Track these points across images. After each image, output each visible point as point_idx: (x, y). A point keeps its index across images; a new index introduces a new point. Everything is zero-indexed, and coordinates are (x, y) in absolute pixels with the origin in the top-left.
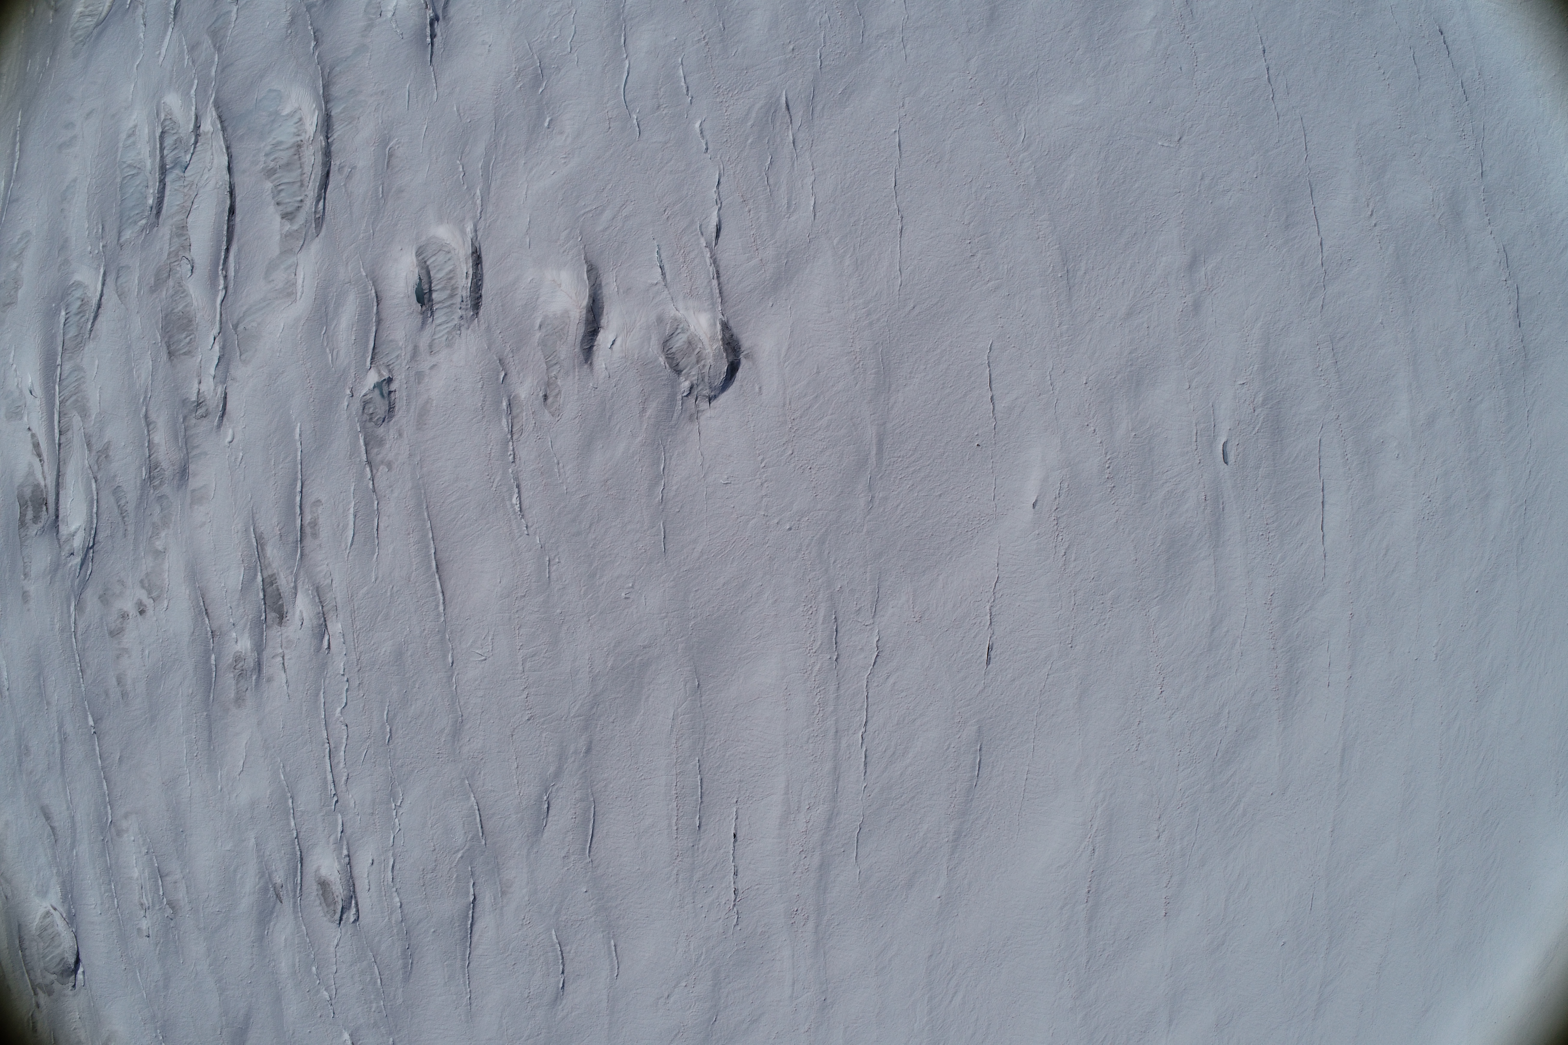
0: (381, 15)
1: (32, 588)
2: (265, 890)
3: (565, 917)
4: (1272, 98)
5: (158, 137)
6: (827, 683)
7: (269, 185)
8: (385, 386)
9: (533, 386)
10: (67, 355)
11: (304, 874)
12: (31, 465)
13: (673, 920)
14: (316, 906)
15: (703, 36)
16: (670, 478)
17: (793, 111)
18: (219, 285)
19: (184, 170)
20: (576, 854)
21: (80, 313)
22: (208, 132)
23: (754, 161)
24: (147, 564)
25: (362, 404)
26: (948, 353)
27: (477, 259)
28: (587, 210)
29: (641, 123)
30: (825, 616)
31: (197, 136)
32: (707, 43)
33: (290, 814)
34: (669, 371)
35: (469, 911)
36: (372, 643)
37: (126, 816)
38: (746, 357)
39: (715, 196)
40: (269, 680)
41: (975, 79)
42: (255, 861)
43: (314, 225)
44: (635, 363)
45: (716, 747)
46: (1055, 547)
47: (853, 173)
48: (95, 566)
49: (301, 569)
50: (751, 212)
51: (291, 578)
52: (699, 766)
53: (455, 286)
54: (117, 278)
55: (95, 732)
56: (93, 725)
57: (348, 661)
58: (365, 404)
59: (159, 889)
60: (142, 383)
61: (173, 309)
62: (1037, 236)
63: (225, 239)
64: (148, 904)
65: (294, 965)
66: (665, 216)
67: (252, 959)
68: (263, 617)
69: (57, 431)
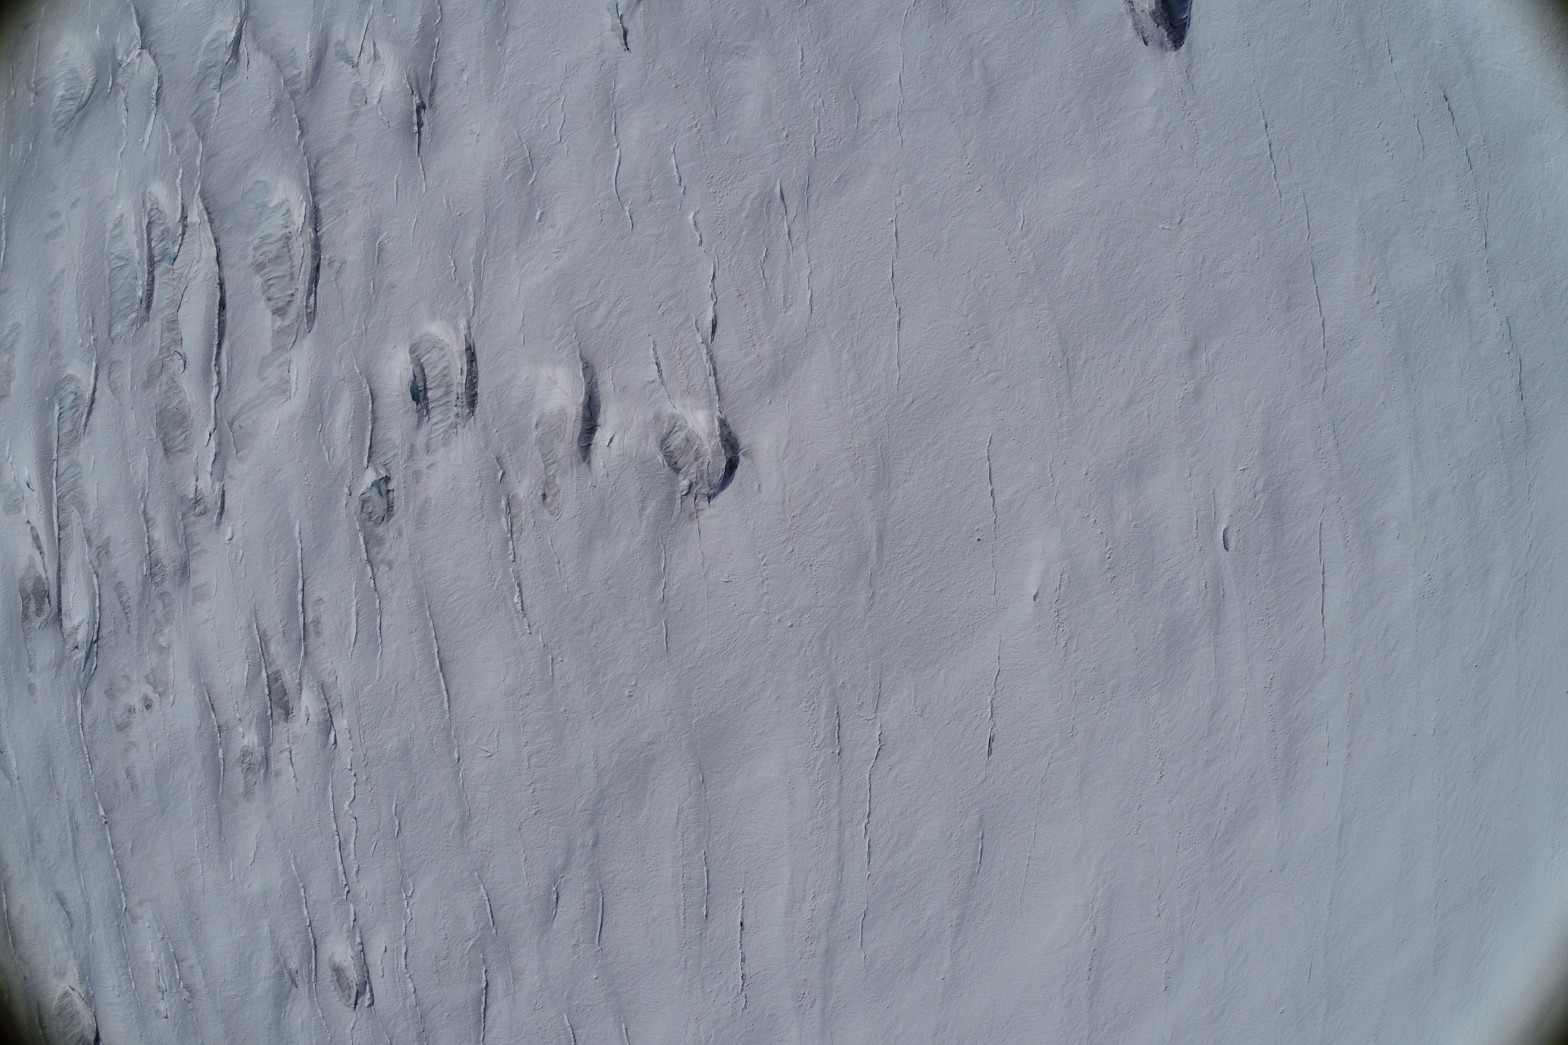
0: (366, 102)
1: (38, 680)
3: (577, 1002)
4: (1275, 175)
5: (145, 227)
6: (830, 776)
7: (258, 280)
8: (383, 484)
9: (531, 485)
10: (63, 451)
11: (318, 961)
12: (31, 558)
13: (683, 1003)
15: (695, 123)
16: (671, 576)
17: (787, 202)
18: (213, 381)
19: (172, 262)
21: (74, 407)
22: (196, 223)
23: (749, 254)
24: (152, 660)
25: (361, 503)
26: (947, 448)
27: (472, 358)
28: (581, 306)
29: (634, 215)
30: (827, 712)
31: (185, 226)
32: (699, 131)
34: (668, 469)
36: (378, 739)
38: (745, 454)
39: (710, 291)
40: (278, 774)
41: (972, 164)
43: (305, 320)
44: (633, 461)
45: (721, 840)
46: (1056, 638)
47: (850, 265)
48: (100, 660)
49: (306, 667)
50: (747, 307)
51: (296, 675)
52: (705, 858)
53: (449, 384)
54: (110, 372)
55: (106, 822)
56: (104, 815)
57: (355, 757)
58: (364, 502)
59: (175, 973)
60: (139, 478)
61: (168, 406)
62: (1036, 326)
63: (217, 333)
64: (166, 986)
66: (660, 312)
68: (269, 713)
69: (56, 525)
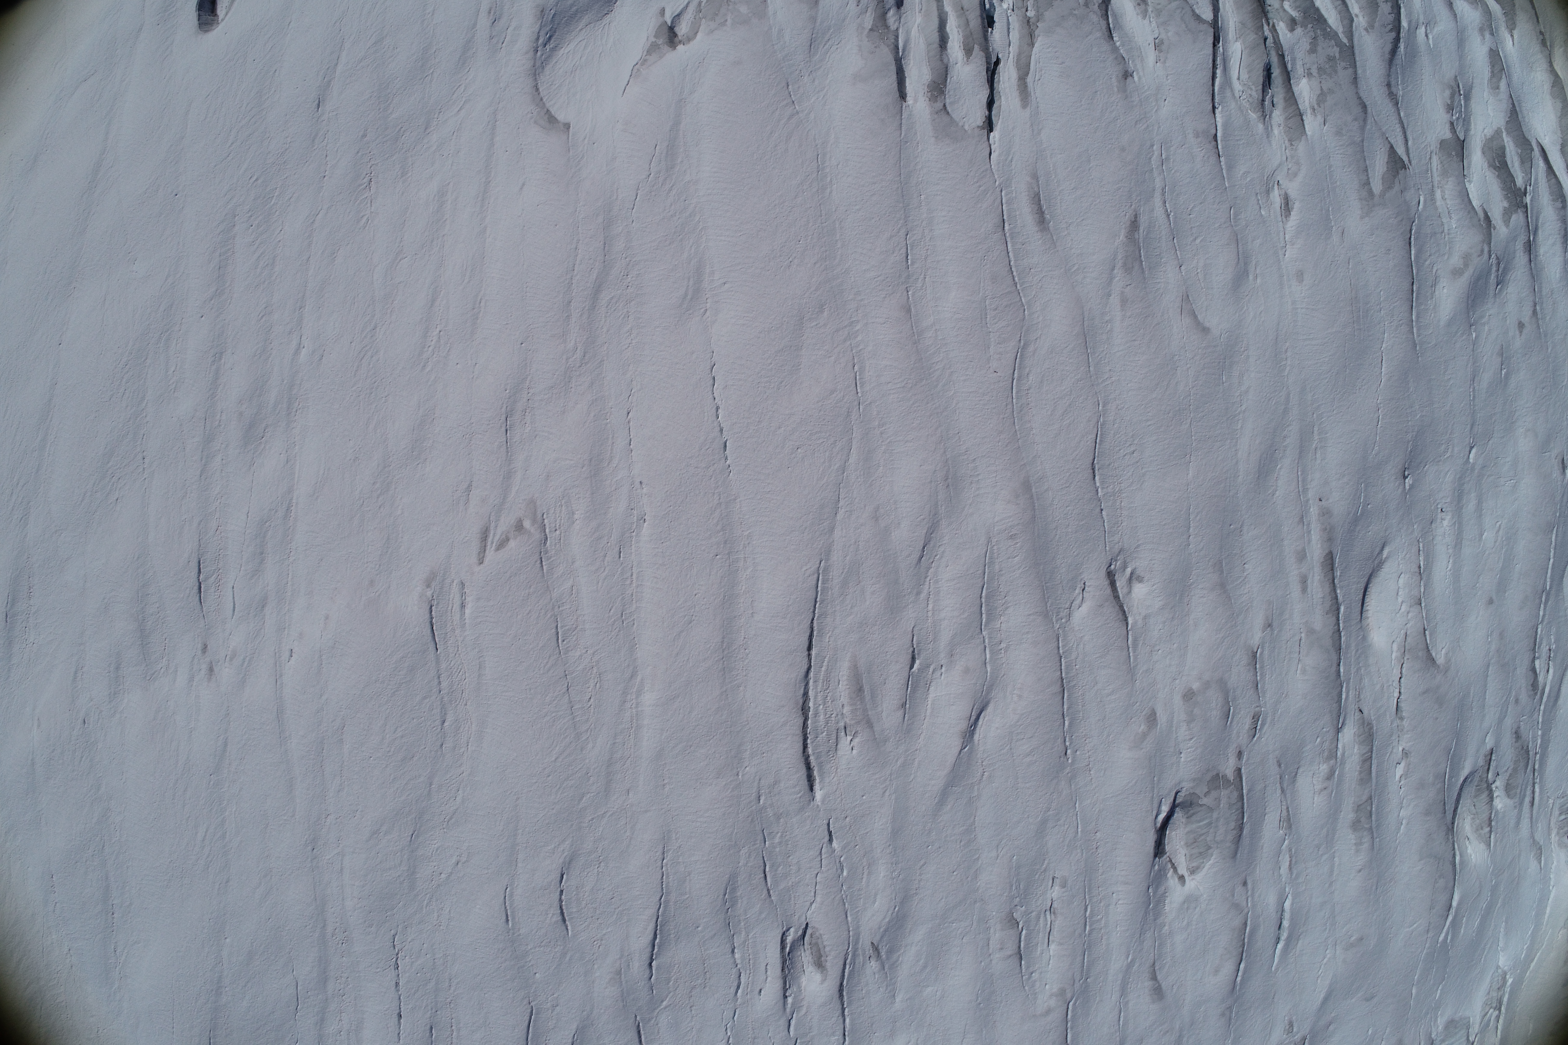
2: (890, 952)
14: (829, 945)
20: (545, 1008)
33: (849, 1031)
35: (657, 952)
37: (1048, 1012)
42: (899, 978)
65: (869, 874)
67: (920, 875)
